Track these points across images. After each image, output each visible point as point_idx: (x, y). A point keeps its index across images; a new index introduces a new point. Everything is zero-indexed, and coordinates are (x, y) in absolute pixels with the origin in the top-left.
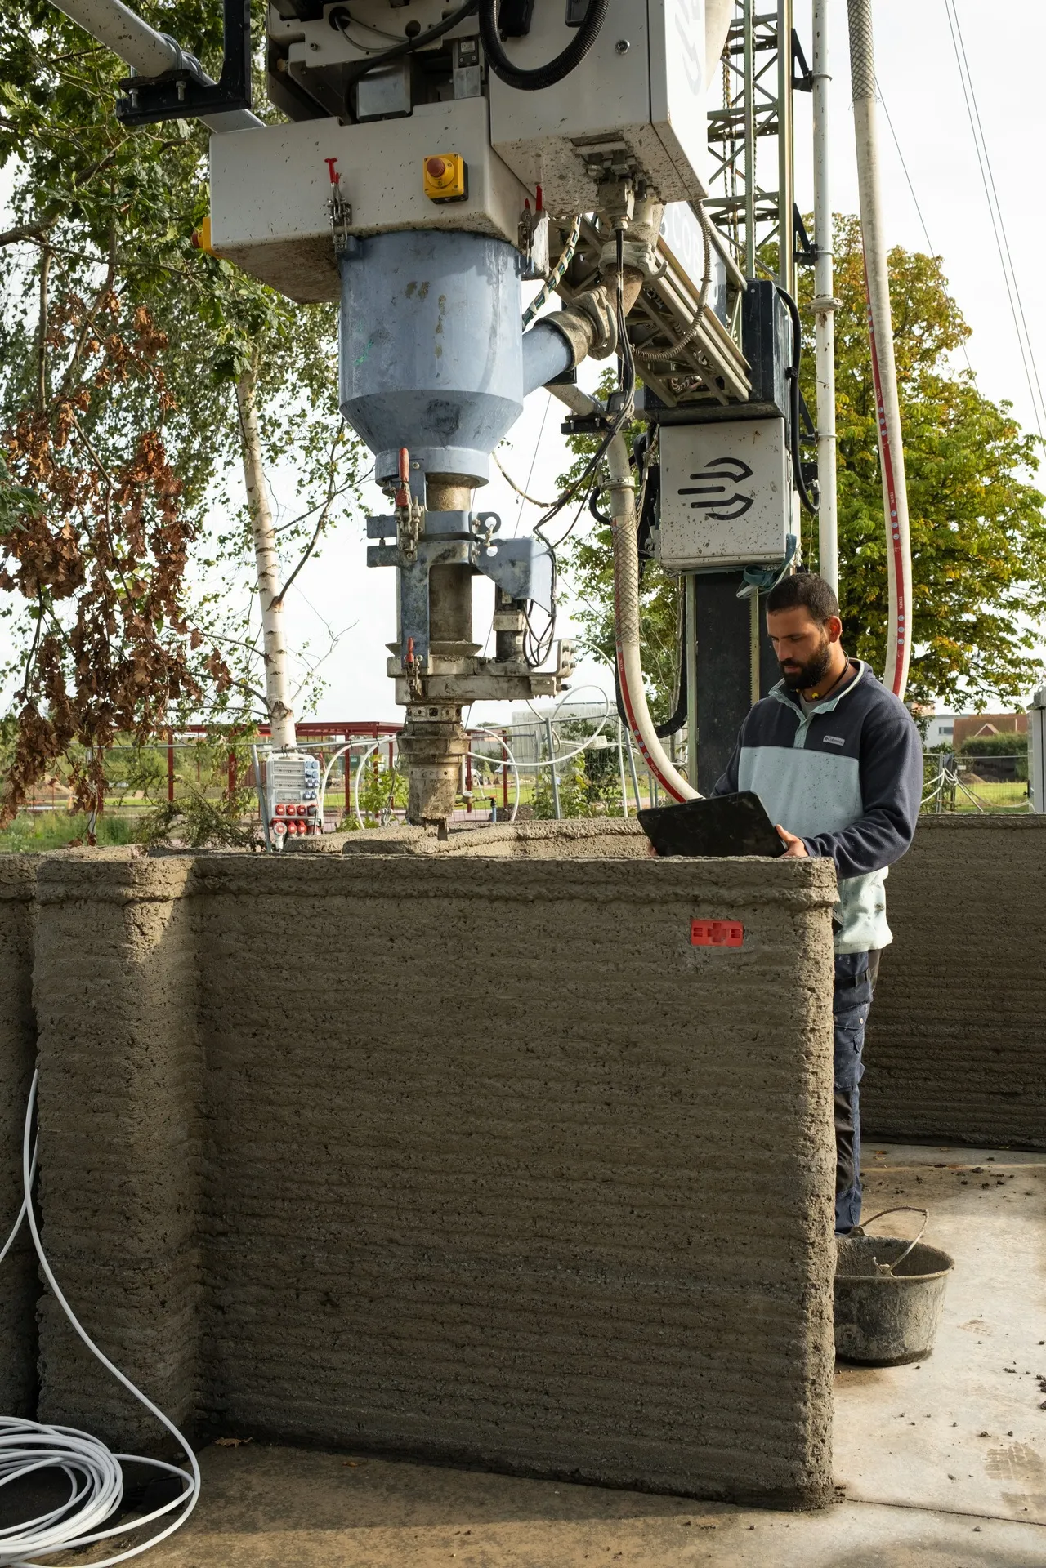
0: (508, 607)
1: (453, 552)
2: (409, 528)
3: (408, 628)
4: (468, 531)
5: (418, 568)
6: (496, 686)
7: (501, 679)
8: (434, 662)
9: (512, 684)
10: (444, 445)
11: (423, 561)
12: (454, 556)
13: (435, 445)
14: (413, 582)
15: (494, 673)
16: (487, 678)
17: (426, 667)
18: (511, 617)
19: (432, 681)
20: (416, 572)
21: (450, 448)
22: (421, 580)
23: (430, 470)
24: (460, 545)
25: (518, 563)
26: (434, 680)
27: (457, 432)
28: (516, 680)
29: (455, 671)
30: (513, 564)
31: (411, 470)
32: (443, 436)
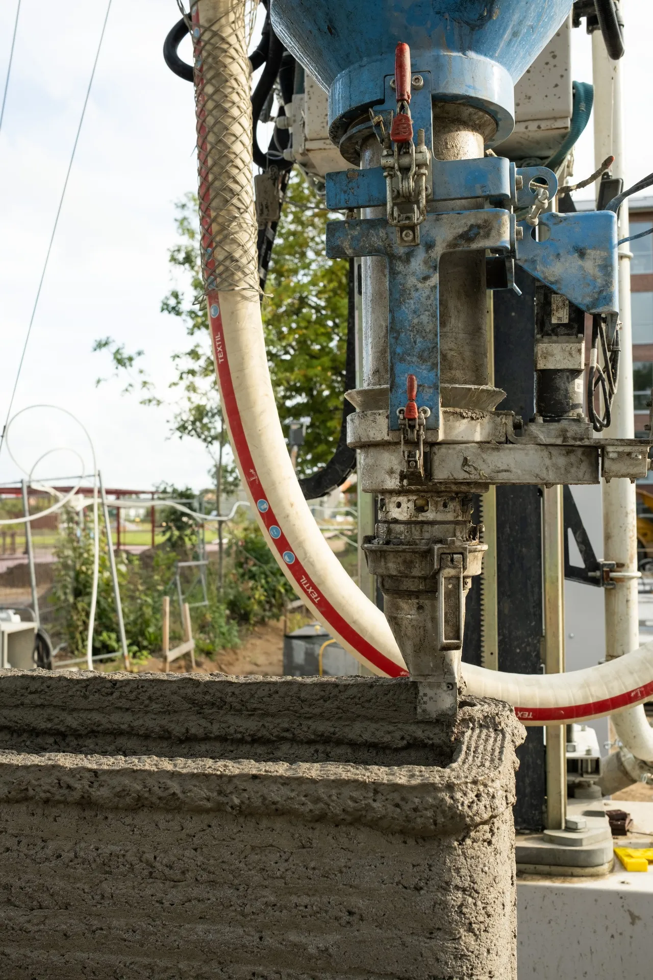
0: (561, 330)
1: (487, 228)
2: (412, 184)
3: (402, 360)
4: (508, 192)
5: (420, 255)
6: (548, 462)
7: (554, 451)
8: (446, 420)
9: (573, 458)
10: (463, 50)
11: (430, 246)
12: (487, 235)
13: (451, 47)
14: (412, 281)
15: (543, 438)
16: (531, 447)
17: (436, 429)
18: (568, 346)
19: (441, 452)
20: (417, 264)
21: (472, 54)
22: (426, 278)
23: (441, 90)
24: (498, 217)
25: (591, 253)
26: (443, 450)
27: (488, 26)
28: (579, 452)
29: (478, 437)
30: (582, 254)
31: (414, 88)
32: (466, 29)
